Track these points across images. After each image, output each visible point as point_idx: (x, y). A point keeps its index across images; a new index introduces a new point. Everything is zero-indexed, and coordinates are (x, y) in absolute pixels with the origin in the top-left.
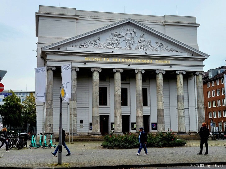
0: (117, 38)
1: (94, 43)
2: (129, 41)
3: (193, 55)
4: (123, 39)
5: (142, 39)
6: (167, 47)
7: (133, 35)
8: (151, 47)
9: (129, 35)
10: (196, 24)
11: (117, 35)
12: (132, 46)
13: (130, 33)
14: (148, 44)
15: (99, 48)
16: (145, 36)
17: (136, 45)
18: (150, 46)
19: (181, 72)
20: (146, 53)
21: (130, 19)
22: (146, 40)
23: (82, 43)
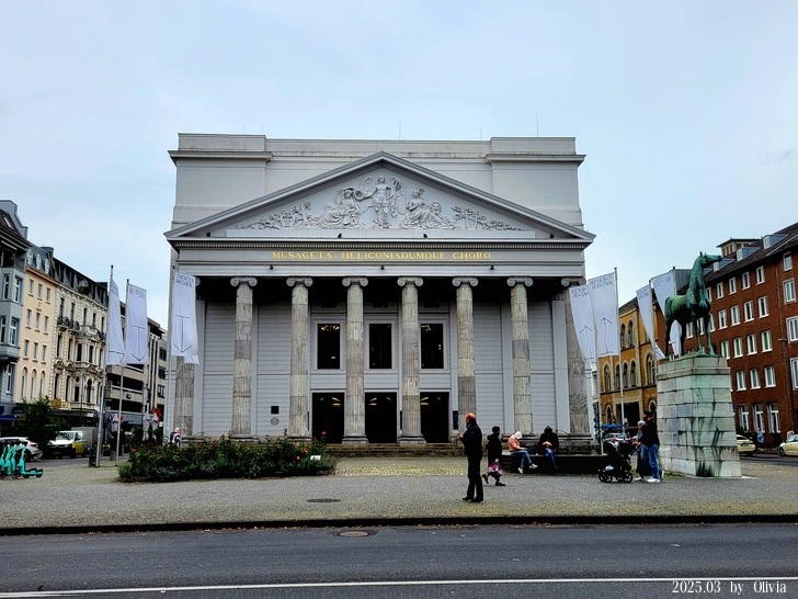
0: (351, 201)
1: (294, 216)
2: (382, 207)
3: (552, 237)
4: (368, 203)
5: (417, 201)
6: (483, 218)
7: (393, 192)
8: (440, 220)
9: (382, 194)
10: (575, 155)
11: (352, 195)
12: (390, 220)
13: (384, 187)
14: (433, 214)
15: (309, 227)
16: (424, 195)
17: (400, 218)
18: (437, 218)
19: (521, 280)
20: (425, 236)
21: (383, 153)
22: (428, 203)
23: (266, 217)
